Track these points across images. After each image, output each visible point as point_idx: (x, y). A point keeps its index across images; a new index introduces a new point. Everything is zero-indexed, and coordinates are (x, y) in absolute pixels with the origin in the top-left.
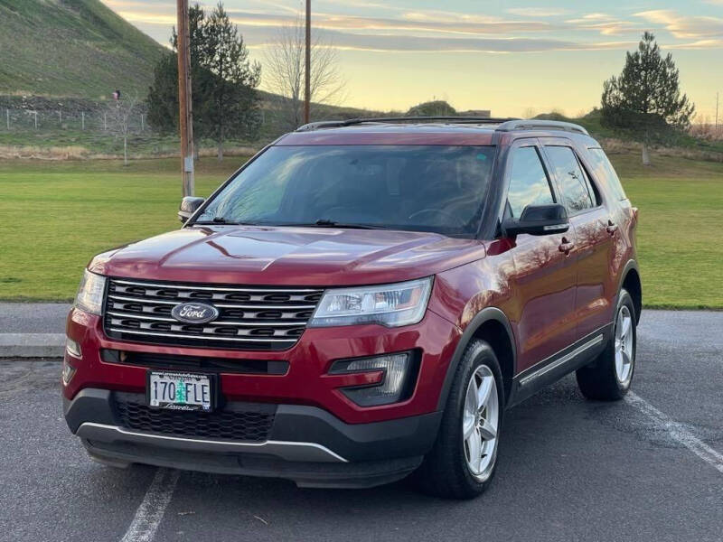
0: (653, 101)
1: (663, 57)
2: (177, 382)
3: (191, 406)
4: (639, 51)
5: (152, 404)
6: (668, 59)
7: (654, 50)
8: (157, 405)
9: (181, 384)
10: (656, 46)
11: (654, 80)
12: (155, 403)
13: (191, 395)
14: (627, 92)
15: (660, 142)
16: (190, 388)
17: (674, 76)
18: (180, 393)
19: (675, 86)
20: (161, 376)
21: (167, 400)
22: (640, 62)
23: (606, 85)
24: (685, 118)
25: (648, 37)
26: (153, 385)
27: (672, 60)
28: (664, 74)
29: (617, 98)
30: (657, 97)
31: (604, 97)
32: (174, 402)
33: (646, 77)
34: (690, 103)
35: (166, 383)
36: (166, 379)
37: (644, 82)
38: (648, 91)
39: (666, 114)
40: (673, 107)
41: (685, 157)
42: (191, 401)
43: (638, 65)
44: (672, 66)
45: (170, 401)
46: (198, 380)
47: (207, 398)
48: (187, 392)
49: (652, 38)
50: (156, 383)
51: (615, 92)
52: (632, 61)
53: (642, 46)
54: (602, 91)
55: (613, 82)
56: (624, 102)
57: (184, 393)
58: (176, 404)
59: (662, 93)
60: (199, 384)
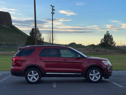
1: (110, 35)
6: (111, 35)
11: (109, 39)
14: (105, 41)
15: (110, 49)
17: (112, 38)
19: (112, 40)
22: (107, 36)
24: (114, 45)
25: (108, 32)
28: (111, 38)
29: (103, 42)
31: (101, 42)
34: (115, 42)
37: (107, 39)
38: (108, 41)
39: (111, 44)
40: (112, 43)
41: (115, 51)
44: (112, 36)
52: (105, 36)
53: (107, 33)
55: (102, 39)
59: (110, 41)
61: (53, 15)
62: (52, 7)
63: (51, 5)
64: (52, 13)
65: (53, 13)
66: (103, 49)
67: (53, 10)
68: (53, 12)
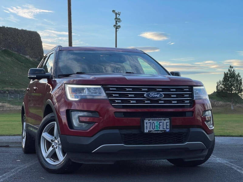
0: (234, 89)
2: (155, 122)
3: (161, 131)
4: (228, 72)
5: (145, 132)
6: (238, 74)
7: (233, 71)
8: (147, 132)
9: (157, 123)
10: (234, 70)
11: (234, 81)
12: (146, 131)
13: (161, 127)
14: (225, 85)
15: (236, 102)
16: (161, 124)
17: (241, 80)
18: (157, 126)
19: (241, 83)
20: (149, 120)
21: (151, 129)
22: (229, 75)
23: (218, 83)
26: (145, 124)
27: (240, 75)
28: (237, 79)
29: (221, 87)
30: (235, 87)
31: (217, 87)
32: (155, 130)
33: (231, 80)
35: (151, 123)
36: (151, 121)
37: (231, 82)
38: (232, 85)
39: (239, 93)
40: (241, 90)
42: (161, 129)
43: (228, 76)
44: (240, 77)
45: (153, 130)
46: (165, 120)
47: (168, 127)
48: (160, 125)
49: (232, 68)
50: (146, 123)
51: (221, 85)
52: (226, 75)
53: (229, 70)
54: (216, 85)
55: (220, 82)
56: (224, 89)
57: (159, 126)
58: (155, 131)
59: (237, 86)
60: (165, 122)
61: (116, 31)
62: (116, 14)
63: (113, 11)
64: (114, 26)
65: (117, 27)
66: (221, 103)
67: (117, 20)
68: (116, 23)
